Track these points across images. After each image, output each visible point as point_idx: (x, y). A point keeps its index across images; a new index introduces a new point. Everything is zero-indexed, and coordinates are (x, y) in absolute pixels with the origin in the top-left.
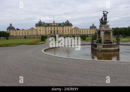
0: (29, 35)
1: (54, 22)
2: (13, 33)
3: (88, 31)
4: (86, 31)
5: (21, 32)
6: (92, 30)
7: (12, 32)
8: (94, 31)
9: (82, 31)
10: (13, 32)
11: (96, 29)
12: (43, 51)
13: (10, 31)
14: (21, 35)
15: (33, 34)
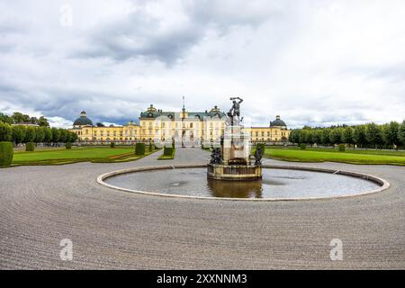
0: (124, 138)
1: (184, 110)
2: (87, 133)
3: (266, 134)
4: (260, 133)
5: (105, 133)
6: (274, 130)
7: (84, 130)
8: (279, 132)
9: (257, 133)
10: (87, 131)
11: (284, 127)
12: (99, 179)
13: (80, 128)
14: (104, 138)
15: (133, 139)
